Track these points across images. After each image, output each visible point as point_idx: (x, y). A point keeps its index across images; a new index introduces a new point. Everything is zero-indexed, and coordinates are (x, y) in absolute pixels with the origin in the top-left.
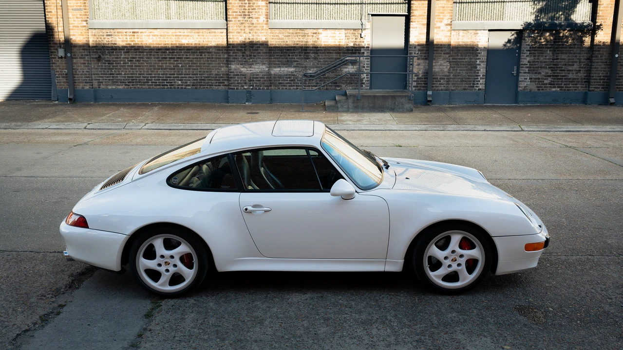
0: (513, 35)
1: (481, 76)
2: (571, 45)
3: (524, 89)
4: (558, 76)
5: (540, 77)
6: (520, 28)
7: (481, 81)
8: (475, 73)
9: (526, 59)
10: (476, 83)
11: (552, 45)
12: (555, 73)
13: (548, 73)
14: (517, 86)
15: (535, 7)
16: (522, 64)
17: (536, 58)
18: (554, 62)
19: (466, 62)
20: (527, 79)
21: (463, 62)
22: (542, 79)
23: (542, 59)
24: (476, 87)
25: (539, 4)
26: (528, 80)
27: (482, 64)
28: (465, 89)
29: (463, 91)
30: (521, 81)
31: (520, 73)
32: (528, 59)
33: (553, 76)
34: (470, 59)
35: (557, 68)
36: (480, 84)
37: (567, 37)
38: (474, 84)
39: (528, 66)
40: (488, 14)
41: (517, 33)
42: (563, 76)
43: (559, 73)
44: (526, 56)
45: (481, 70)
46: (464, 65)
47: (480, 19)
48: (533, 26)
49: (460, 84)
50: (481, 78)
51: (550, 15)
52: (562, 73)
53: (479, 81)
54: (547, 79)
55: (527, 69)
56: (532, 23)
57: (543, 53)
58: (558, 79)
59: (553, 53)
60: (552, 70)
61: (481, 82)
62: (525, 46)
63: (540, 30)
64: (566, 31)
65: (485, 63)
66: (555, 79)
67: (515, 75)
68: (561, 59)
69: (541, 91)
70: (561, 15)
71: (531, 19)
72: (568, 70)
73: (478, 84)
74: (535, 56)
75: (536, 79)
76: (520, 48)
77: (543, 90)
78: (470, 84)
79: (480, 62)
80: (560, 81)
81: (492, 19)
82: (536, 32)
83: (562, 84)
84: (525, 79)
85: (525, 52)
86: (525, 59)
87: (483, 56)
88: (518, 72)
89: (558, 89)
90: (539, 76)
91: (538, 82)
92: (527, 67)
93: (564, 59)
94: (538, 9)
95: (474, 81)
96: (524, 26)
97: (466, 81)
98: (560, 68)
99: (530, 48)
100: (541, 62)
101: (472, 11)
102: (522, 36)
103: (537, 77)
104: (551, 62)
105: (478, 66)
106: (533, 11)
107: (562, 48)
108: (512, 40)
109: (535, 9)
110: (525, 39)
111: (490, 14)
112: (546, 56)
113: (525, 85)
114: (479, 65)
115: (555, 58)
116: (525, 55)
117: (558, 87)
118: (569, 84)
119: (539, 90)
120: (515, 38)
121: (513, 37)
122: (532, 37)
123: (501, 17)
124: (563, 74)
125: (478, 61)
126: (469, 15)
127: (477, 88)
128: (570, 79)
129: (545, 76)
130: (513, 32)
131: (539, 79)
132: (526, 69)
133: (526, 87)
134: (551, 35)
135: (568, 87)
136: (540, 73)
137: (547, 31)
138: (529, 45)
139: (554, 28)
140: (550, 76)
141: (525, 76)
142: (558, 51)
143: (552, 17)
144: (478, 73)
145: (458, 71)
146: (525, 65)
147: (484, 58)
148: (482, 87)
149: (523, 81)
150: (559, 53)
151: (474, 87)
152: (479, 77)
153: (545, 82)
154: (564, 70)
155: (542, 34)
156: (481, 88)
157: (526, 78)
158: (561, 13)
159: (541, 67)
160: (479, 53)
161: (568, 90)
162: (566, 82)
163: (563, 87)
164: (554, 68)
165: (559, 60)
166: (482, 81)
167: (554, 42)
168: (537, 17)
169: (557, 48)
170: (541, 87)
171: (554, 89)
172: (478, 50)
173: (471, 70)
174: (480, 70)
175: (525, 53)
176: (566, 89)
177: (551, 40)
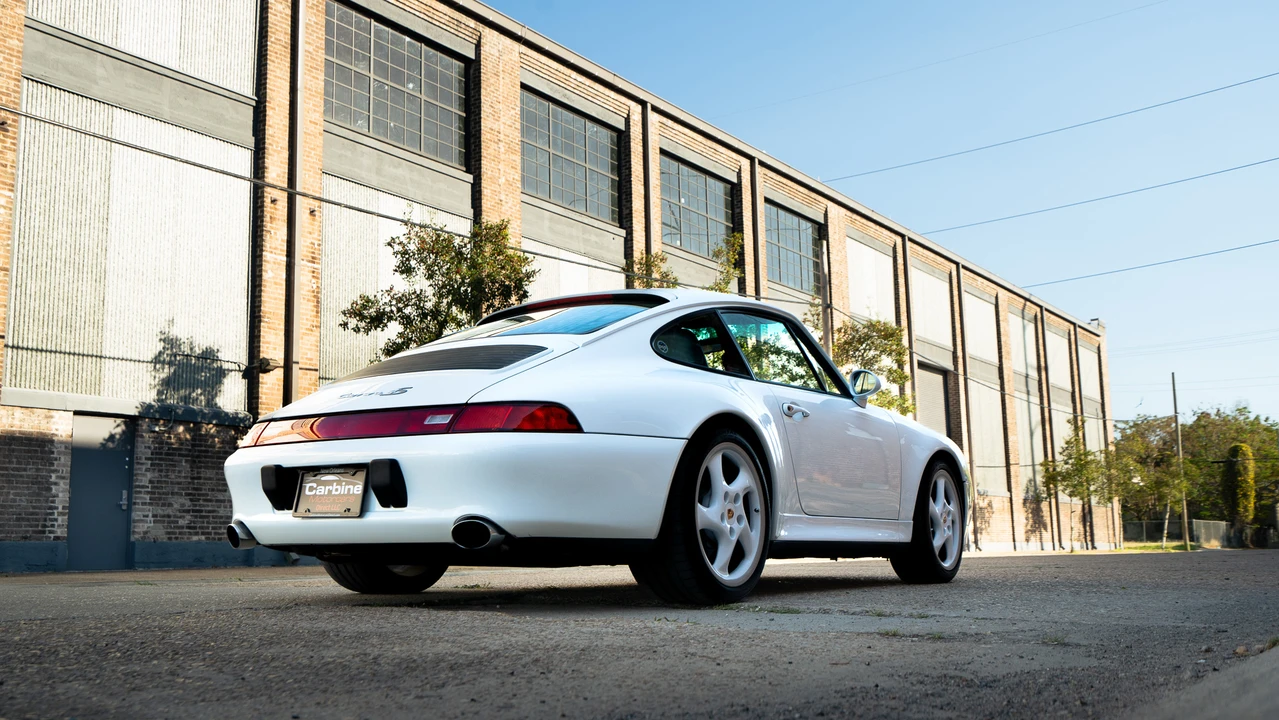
0: (118, 426)
1: (60, 509)
2: (219, 452)
3: (143, 538)
4: (201, 511)
5: (171, 513)
6: (133, 412)
7: (60, 518)
8: (47, 501)
9: (145, 477)
10: (49, 523)
11: (190, 450)
12: (196, 505)
13: (183, 505)
14: (128, 532)
15: (157, 376)
16: (139, 486)
17: (164, 474)
18: (194, 484)
19: (28, 476)
20: (147, 516)
21: (21, 476)
22: (175, 516)
23: (173, 477)
24: (50, 532)
25: (163, 369)
26: (151, 518)
27: (61, 482)
28: (26, 538)
29: (22, 542)
30: (139, 521)
31: (135, 504)
32: (149, 475)
33: (194, 511)
34: (38, 470)
35: (199, 495)
36: (59, 526)
37: (213, 437)
38: (45, 526)
39: (149, 490)
40: (71, 379)
41: (125, 423)
42: (209, 512)
43: (204, 506)
44: (146, 470)
45: (61, 495)
46: (23, 483)
47: (56, 388)
48: (156, 411)
49: (15, 526)
50: (60, 514)
51: (182, 392)
52: (208, 506)
53: (56, 520)
54: (184, 517)
55: (148, 497)
56: (153, 406)
57: (174, 466)
58: (201, 517)
59: (191, 467)
60: (191, 500)
61: (60, 522)
62: (143, 449)
63: (169, 421)
64: (211, 426)
65: (68, 481)
66: (196, 517)
67: (124, 507)
68: (205, 479)
69: (174, 541)
70: (201, 394)
71: (150, 397)
72: (217, 501)
73: (53, 526)
74: (160, 471)
75: (164, 516)
76: (131, 453)
77: (177, 538)
78: (37, 526)
79: (57, 477)
80: (205, 520)
81: (79, 390)
82: (162, 422)
83: (208, 528)
84: (144, 516)
85: (143, 461)
86: (144, 475)
87: (64, 466)
88: (131, 504)
89: (203, 538)
90: (169, 511)
91: (169, 522)
92: (148, 493)
93: (210, 479)
94: (163, 380)
95: (45, 520)
96: (140, 409)
97: (28, 520)
98: (203, 495)
99: (152, 454)
100: (172, 483)
101: (38, 368)
102: (136, 430)
103: (166, 513)
104: (189, 483)
105: (53, 487)
106: (153, 383)
107: (206, 457)
108: (118, 437)
109: (157, 380)
110: (142, 436)
111: (75, 379)
112: (180, 472)
113: (145, 530)
114: (56, 484)
115: (196, 475)
116: (144, 468)
117: (203, 534)
118: (220, 528)
119: (170, 539)
120: (124, 432)
121: (119, 430)
122: (154, 432)
123: (96, 386)
124: (210, 508)
125: (54, 476)
126: (33, 377)
127: (52, 535)
128: (221, 517)
129: (180, 511)
130: (119, 421)
131: (169, 516)
132: (145, 496)
133: (146, 533)
134: (187, 430)
135: (219, 534)
136: (170, 505)
137: (181, 422)
138: (149, 448)
139: (191, 418)
140: (188, 511)
141: (143, 510)
142: (200, 462)
143: (185, 397)
144: (53, 502)
145: (12, 496)
146: (143, 487)
147: (66, 471)
148: (61, 532)
149: (142, 521)
150: (200, 468)
151: (44, 532)
152: (55, 511)
153: (181, 522)
154: (210, 501)
155: (172, 428)
156: (59, 534)
157: (146, 513)
158: (199, 391)
159: (173, 494)
160: (56, 459)
161: (220, 539)
162: (216, 523)
163: (209, 533)
164: (194, 495)
165: (202, 481)
166: (62, 520)
167: (193, 446)
168: (160, 393)
169: (198, 457)
170: (174, 533)
171: (195, 538)
172: (53, 453)
173: (38, 495)
174: (57, 496)
175: (142, 464)
176: (217, 537)
177: (187, 440)
